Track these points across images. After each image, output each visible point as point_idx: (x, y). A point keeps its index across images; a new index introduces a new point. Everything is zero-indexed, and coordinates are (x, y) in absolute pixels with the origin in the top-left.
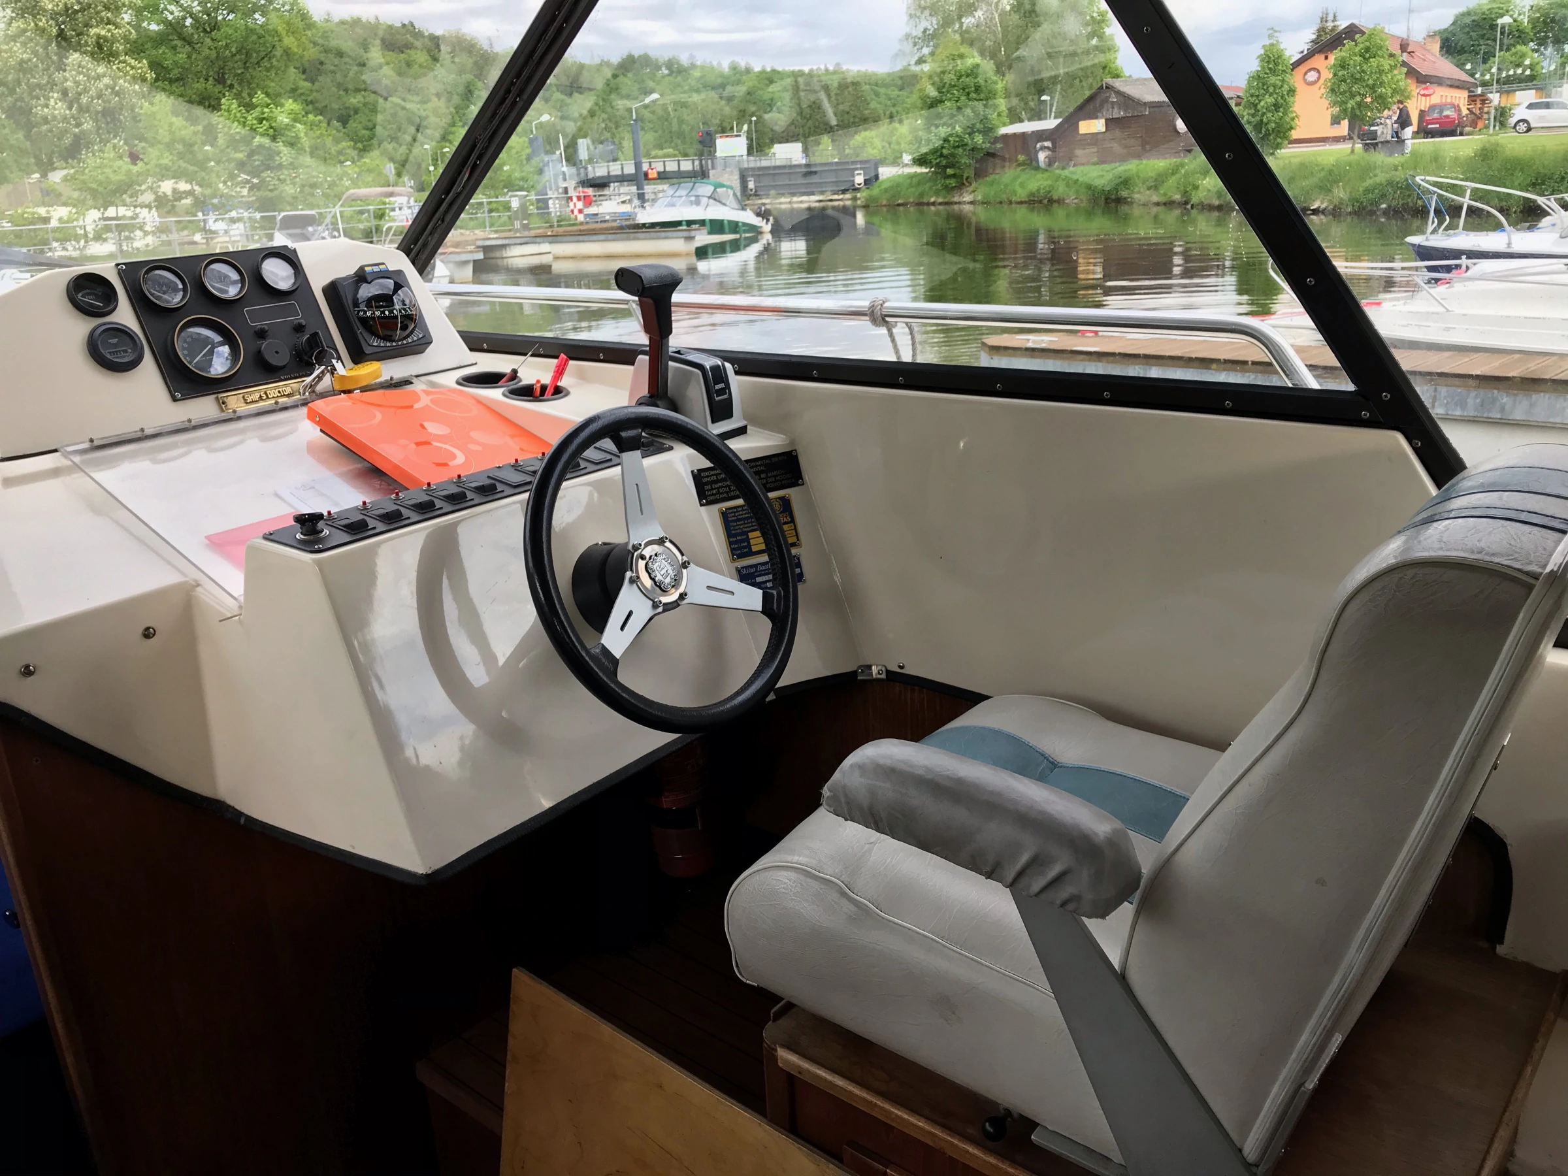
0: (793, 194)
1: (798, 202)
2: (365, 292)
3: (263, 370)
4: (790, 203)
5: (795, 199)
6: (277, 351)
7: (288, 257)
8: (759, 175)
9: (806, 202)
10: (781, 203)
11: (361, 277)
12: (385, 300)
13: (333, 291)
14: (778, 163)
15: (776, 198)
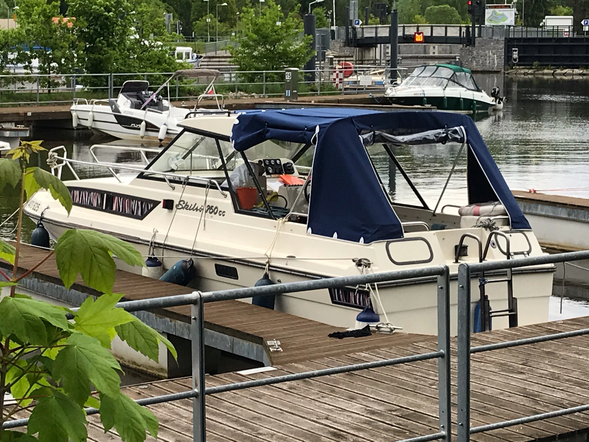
0: (558, 67)
1: (560, 74)
2: (288, 165)
3: (275, 173)
4: (553, 74)
5: (558, 71)
6: (278, 171)
7: (279, 160)
8: (523, 46)
9: (569, 74)
10: (543, 74)
11: (288, 163)
12: (290, 166)
13: (284, 165)
14: (545, 36)
15: (541, 69)
